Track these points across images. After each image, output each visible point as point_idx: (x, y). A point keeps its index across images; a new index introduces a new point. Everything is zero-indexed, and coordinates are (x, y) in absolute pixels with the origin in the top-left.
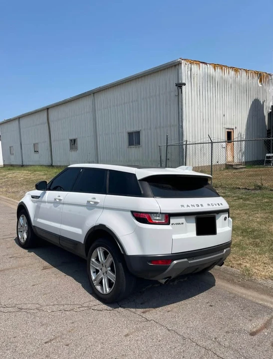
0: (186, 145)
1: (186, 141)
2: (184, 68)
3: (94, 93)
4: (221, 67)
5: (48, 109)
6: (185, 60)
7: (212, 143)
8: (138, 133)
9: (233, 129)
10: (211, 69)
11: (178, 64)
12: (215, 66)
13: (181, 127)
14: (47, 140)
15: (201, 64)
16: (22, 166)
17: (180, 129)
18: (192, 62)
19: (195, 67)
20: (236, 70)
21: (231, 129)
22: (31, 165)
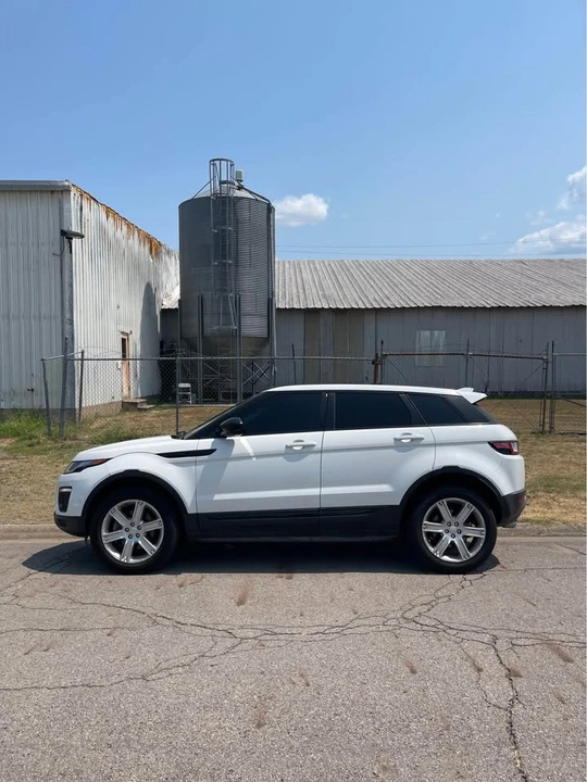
0: (82, 360)
1: (83, 353)
2: (73, 203)
9: (128, 335)
10: (102, 215)
11: (62, 192)
12: (107, 210)
15: (92, 202)
17: (67, 327)
19: (85, 205)
21: (125, 334)
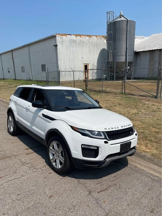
2: (58, 38)
3: (29, 45)
4: (80, 35)
5: (12, 51)
6: (58, 34)
7: (73, 71)
8: (45, 65)
9: (88, 64)
10: (74, 37)
12: (76, 35)
13: (57, 64)
14: (13, 67)
15: (68, 36)
16: (4, 79)
18: (63, 35)
19: (64, 37)
20: (90, 36)
21: (87, 64)
22: (7, 79)
